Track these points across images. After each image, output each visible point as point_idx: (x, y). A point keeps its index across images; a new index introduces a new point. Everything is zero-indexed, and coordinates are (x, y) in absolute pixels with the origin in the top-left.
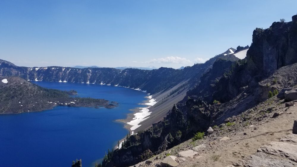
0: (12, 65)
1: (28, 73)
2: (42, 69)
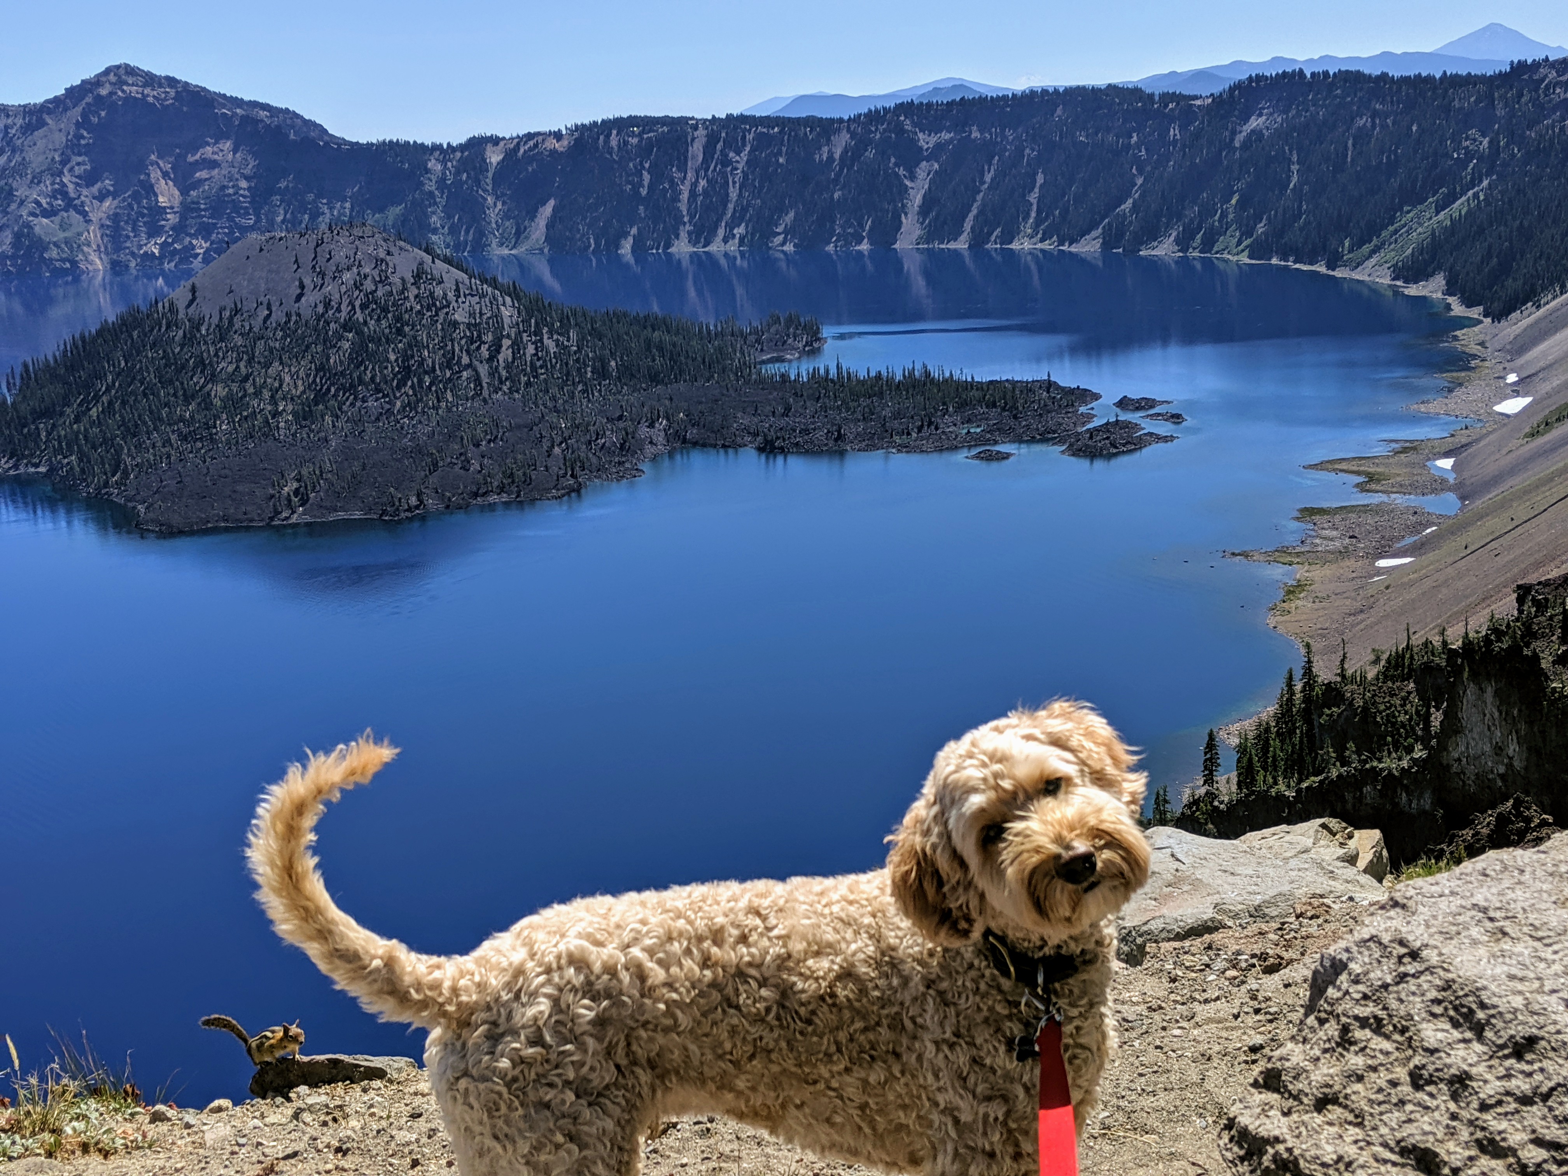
1: (431, 194)
2: (530, 149)
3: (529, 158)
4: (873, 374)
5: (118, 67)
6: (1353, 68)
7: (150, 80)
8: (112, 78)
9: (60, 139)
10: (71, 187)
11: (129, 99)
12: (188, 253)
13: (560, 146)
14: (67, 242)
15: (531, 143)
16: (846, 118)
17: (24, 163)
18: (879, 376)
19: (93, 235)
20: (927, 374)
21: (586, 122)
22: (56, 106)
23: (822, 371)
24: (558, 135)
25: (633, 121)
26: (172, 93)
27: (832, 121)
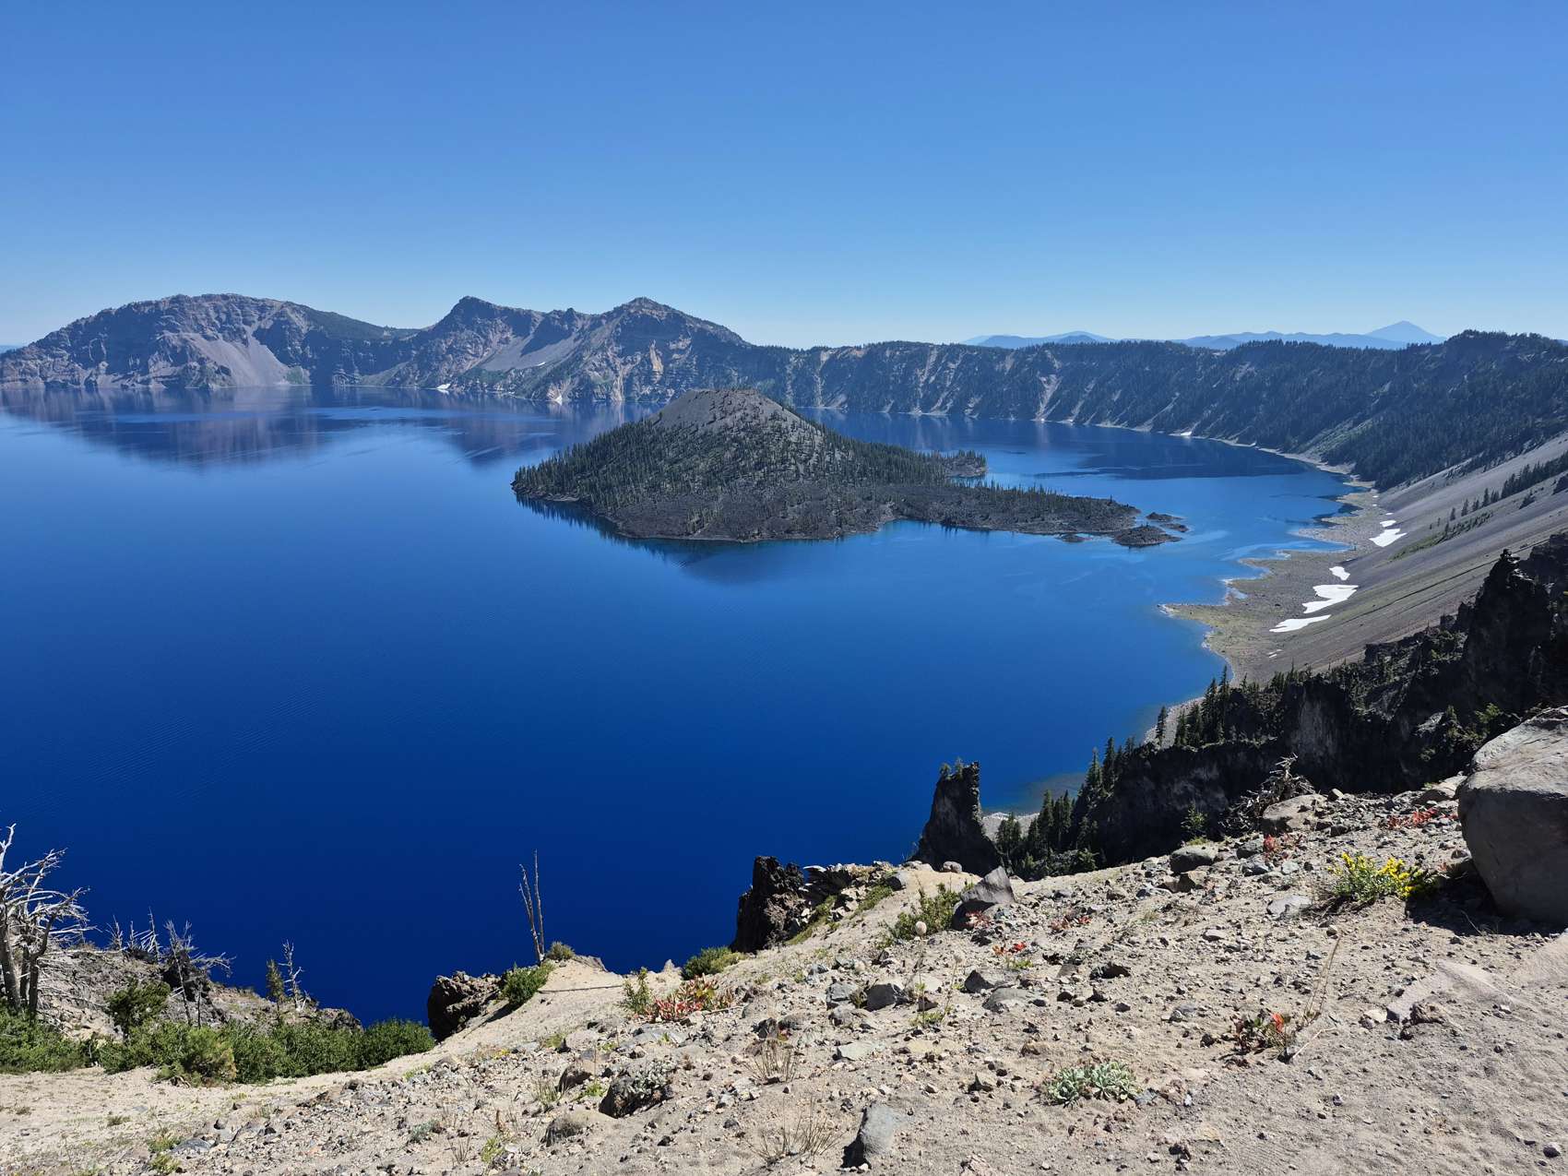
0: (734, 339)
1: (790, 375)
2: (844, 355)
3: (842, 360)
4: (1011, 488)
5: (641, 299)
6: (1311, 341)
7: (656, 306)
8: (637, 304)
9: (607, 333)
10: (611, 357)
11: (644, 315)
12: (664, 396)
13: (860, 354)
14: (606, 385)
15: (844, 352)
16: (1015, 349)
17: (589, 344)
18: (1014, 489)
19: (619, 382)
20: (1042, 490)
21: (875, 343)
22: (609, 316)
23: (983, 484)
24: (859, 348)
25: (899, 343)
26: (665, 313)
27: (1007, 350)
